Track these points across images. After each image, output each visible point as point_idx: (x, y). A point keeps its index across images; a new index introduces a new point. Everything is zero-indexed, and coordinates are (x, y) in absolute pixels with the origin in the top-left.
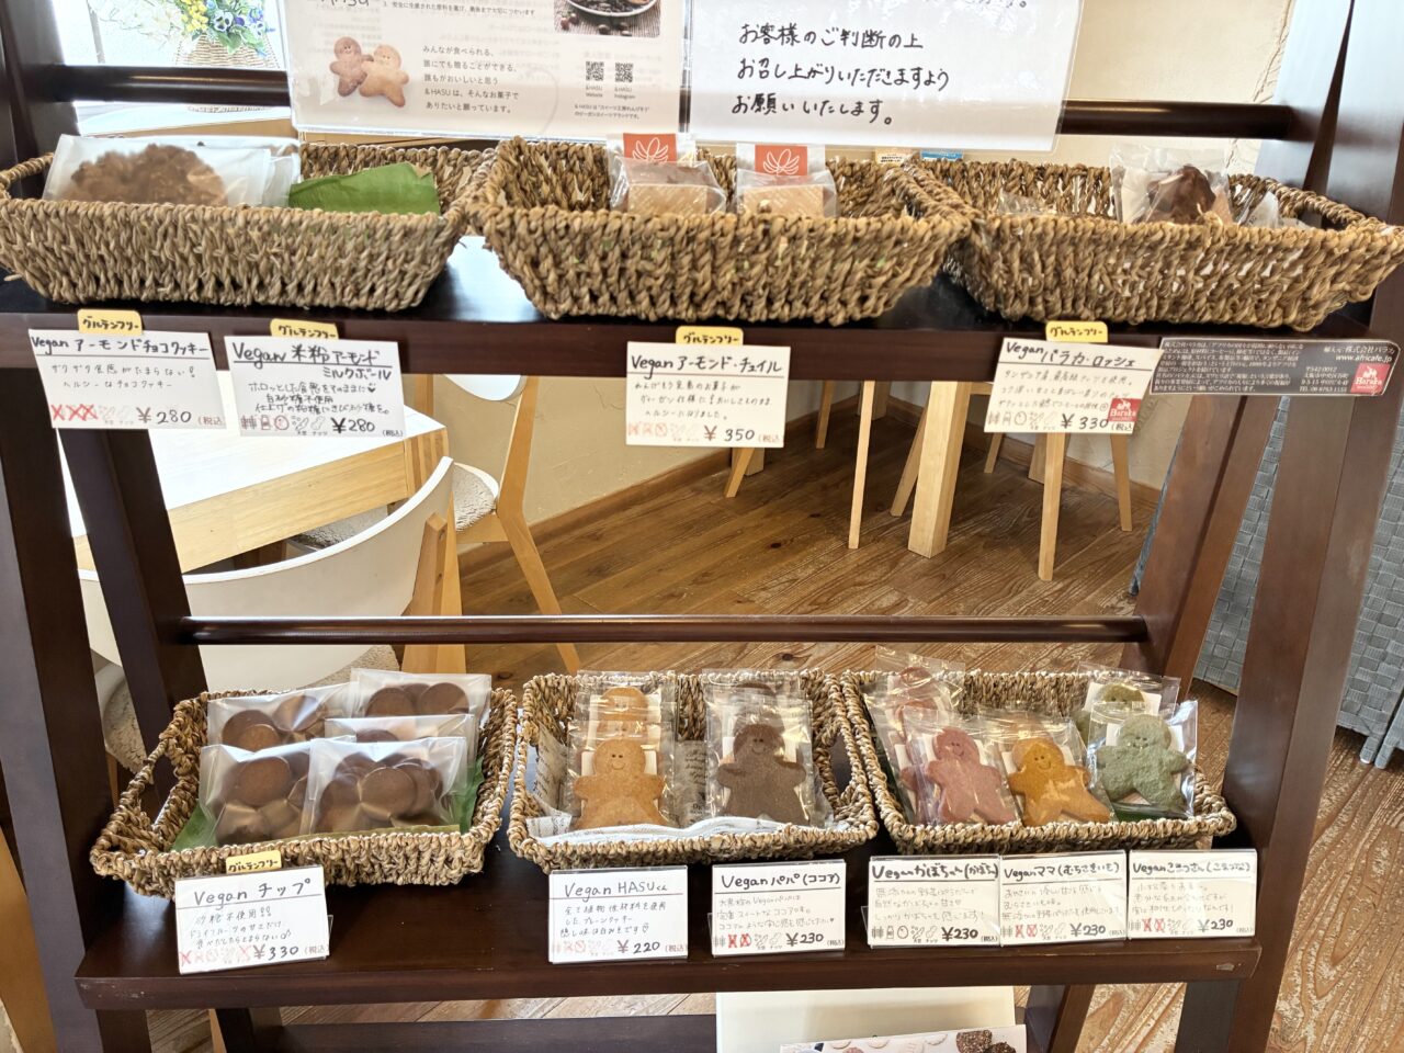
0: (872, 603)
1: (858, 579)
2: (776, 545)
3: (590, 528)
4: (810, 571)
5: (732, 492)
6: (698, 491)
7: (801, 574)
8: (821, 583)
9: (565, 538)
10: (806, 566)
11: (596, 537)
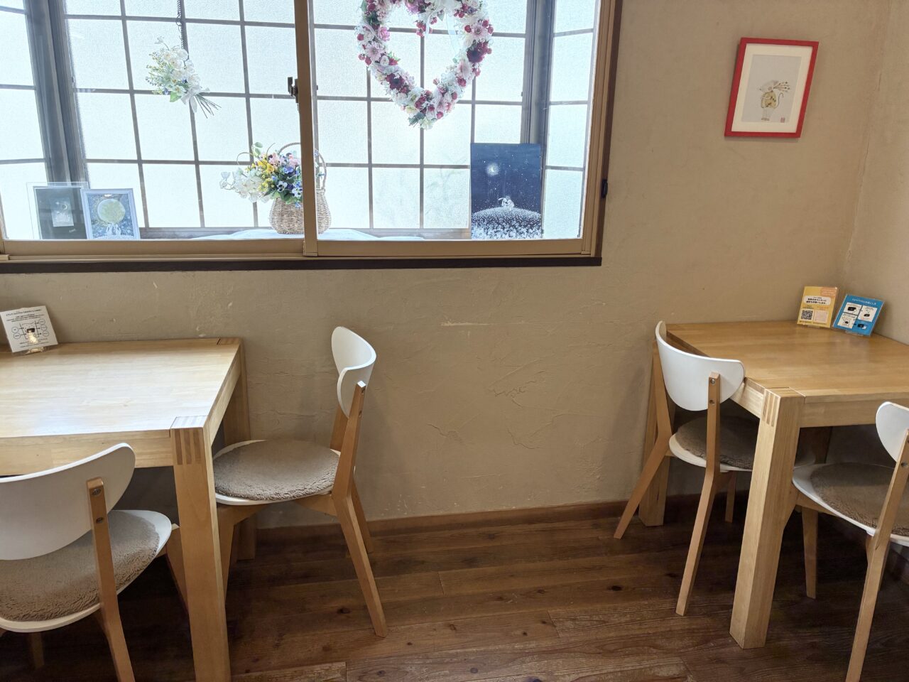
0: (651, 668)
1: (659, 642)
2: (616, 588)
3: (493, 529)
4: (623, 620)
5: (619, 534)
6: (596, 526)
7: (615, 619)
8: (624, 633)
9: (472, 531)
10: (625, 615)
11: (492, 537)
